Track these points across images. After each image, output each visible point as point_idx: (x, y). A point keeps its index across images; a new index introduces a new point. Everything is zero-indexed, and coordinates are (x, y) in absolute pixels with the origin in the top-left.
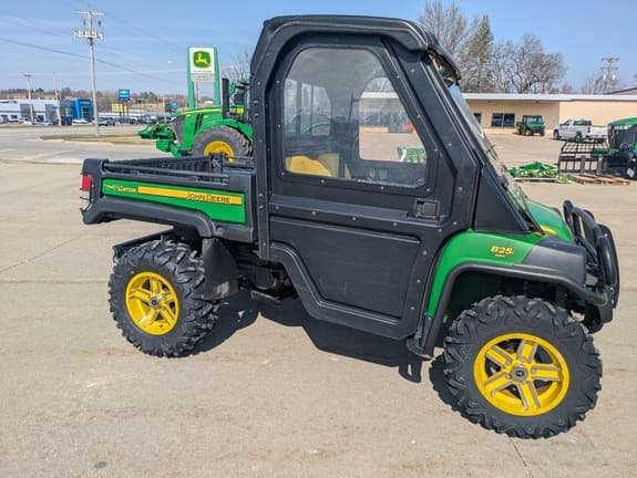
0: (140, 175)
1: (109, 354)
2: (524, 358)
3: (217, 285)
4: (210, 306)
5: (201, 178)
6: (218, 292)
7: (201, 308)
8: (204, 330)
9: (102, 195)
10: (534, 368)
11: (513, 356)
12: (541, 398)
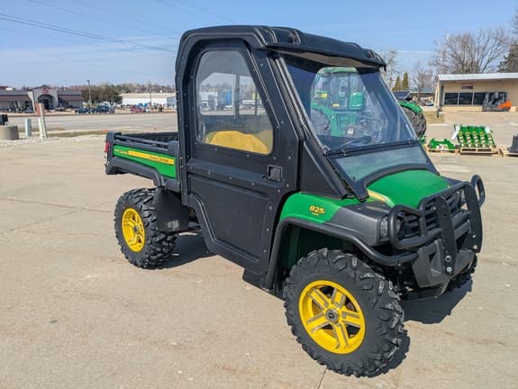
0: (131, 143)
1: (113, 261)
2: (337, 303)
3: (168, 221)
4: (163, 236)
5: (159, 146)
6: (169, 226)
7: (155, 236)
8: (159, 252)
9: (114, 156)
10: (345, 314)
11: (329, 301)
12: (351, 341)
